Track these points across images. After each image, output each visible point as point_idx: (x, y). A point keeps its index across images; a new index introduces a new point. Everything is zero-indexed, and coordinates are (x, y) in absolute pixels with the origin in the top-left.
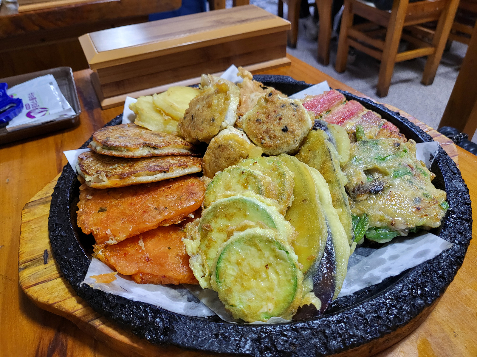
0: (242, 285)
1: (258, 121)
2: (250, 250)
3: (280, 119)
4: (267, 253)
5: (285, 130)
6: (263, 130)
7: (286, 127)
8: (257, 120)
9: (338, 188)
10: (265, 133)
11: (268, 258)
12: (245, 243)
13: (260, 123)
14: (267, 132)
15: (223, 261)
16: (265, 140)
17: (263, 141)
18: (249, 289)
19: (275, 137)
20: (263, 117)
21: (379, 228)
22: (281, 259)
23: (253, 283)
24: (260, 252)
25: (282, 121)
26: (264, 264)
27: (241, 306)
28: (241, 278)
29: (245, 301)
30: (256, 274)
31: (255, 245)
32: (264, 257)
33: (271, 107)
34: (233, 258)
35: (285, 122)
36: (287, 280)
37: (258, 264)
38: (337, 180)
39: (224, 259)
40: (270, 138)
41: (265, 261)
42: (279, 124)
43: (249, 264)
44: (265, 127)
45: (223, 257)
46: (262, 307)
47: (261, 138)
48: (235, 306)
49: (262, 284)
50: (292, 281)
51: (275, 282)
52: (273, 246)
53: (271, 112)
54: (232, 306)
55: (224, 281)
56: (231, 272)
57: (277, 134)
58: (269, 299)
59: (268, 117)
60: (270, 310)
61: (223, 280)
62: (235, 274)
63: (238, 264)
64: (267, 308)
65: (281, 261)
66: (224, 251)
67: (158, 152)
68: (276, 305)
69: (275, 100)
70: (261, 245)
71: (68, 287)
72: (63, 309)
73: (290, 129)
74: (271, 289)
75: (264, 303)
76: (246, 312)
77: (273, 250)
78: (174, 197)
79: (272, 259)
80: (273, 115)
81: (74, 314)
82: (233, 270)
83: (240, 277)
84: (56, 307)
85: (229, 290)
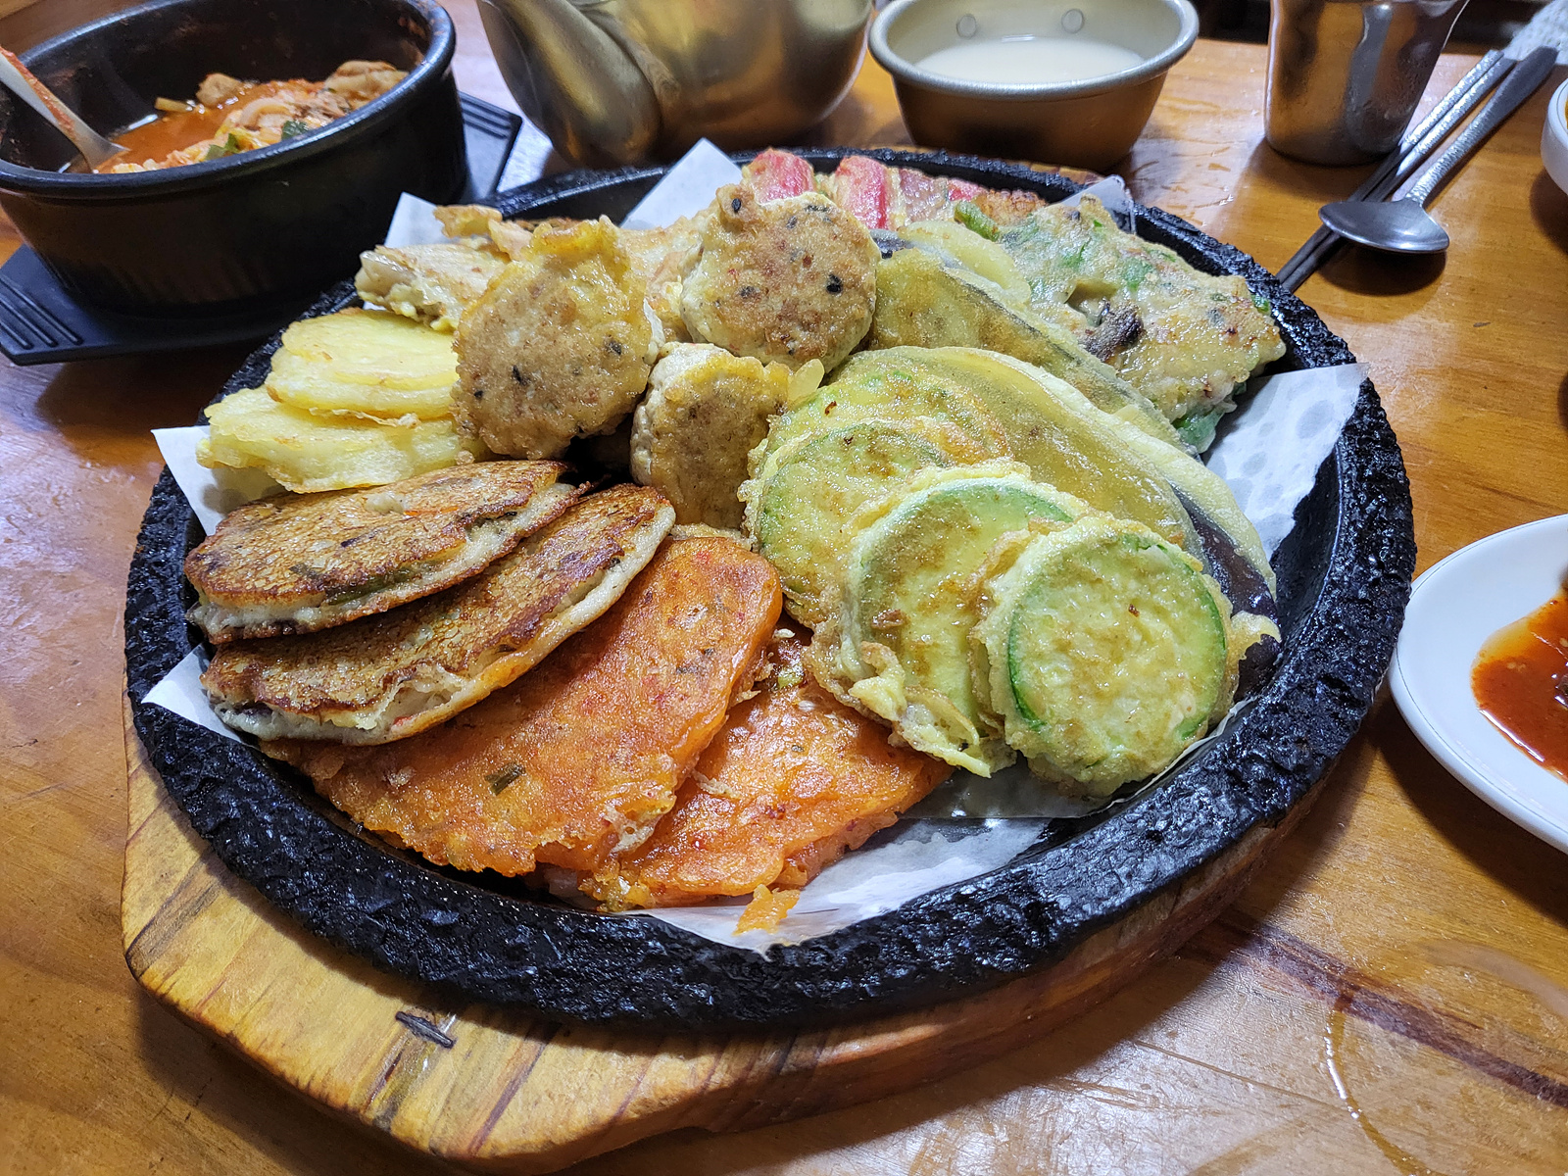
0: (1098, 695)
1: (747, 293)
2: (1074, 596)
3: (807, 261)
4: (1115, 579)
5: (835, 287)
6: (775, 313)
7: (833, 277)
8: (743, 294)
9: (1072, 364)
10: (787, 317)
11: (1125, 589)
12: (1052, 585)
13: (757, 297)
14: (789, 313)
15: (1023, 664)
16: (793, 339)
17: (790, 345)
18: (1118, 694)
19: (818, 318)
20: (753, 278)
21: (1184, 418)
22: (1154, 574)
23: (1121, 672)
24: (1098, 586)
25: (814, 264)
26: (1123, 608)
27: (1121, 747)
28: (1087, 678)
29: (1121, 730)
30: (1115, 645)
31: (1081, 576)
32: (1115, 592)
33: (763, 241)
34: (1044, 644)
35: (825, 265)
36: (1191, 613)
37: (1107, 619)
38: (1058, 349)
39: (1023, 660)
40: (806, 326)
41: (1120, 602)
42: (812, 277)
43: (1089, 632)
44: (776, 304)
45: (1017, 654)
46: (1167, 716)
47: (783, 339)
48: (1105, 758)
49: (1143, 661)
50: (1205, 608)
51: (1168, 635)
52: (1122, 553)
53: (773, 255)
54: (1097, 763)
55: (1052, 712)
56: (1056, 679)
57: (819, 308)
58: (1174, 687)
59: (769, 271)
60: (1189, 709)
61: (1048, 712)
62: (1068, 678)
63: (1063, 648)
64: (1181, 709)
65: (1159, 577)
66: (1013, 639)
67: (523, 522)
68: (1197, 690)
69: (760, 213)
70: (1094, 568)
71: (607, 1047)
72: (664, 1102)
73: (846, 280)
74: (1167, 661)
75: (1168, 702)
76: (1138, 754)
77: (1127, 563)
78: (696, 610)
79: (1133, 584)
80: (782, 260)
81: (712, 1087)
82: (1060, 672)
83: (1085, 678)
84: (636, 1116)
85: (1074, 729)
